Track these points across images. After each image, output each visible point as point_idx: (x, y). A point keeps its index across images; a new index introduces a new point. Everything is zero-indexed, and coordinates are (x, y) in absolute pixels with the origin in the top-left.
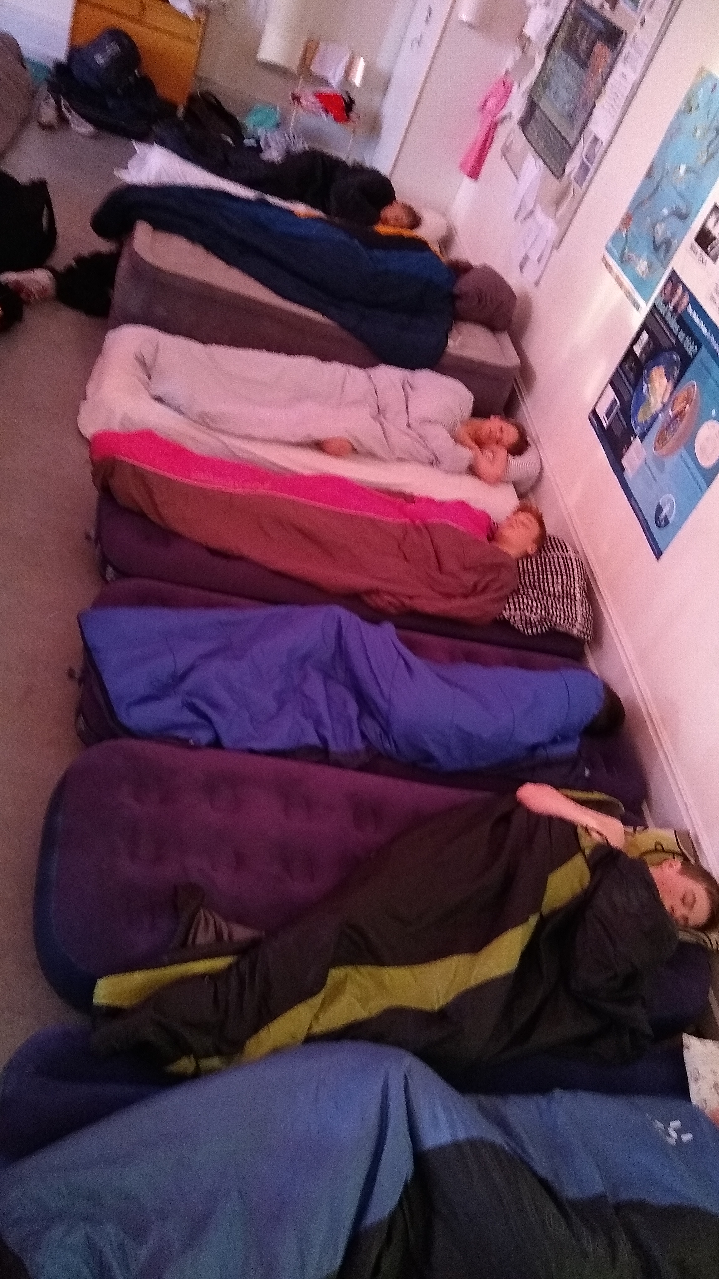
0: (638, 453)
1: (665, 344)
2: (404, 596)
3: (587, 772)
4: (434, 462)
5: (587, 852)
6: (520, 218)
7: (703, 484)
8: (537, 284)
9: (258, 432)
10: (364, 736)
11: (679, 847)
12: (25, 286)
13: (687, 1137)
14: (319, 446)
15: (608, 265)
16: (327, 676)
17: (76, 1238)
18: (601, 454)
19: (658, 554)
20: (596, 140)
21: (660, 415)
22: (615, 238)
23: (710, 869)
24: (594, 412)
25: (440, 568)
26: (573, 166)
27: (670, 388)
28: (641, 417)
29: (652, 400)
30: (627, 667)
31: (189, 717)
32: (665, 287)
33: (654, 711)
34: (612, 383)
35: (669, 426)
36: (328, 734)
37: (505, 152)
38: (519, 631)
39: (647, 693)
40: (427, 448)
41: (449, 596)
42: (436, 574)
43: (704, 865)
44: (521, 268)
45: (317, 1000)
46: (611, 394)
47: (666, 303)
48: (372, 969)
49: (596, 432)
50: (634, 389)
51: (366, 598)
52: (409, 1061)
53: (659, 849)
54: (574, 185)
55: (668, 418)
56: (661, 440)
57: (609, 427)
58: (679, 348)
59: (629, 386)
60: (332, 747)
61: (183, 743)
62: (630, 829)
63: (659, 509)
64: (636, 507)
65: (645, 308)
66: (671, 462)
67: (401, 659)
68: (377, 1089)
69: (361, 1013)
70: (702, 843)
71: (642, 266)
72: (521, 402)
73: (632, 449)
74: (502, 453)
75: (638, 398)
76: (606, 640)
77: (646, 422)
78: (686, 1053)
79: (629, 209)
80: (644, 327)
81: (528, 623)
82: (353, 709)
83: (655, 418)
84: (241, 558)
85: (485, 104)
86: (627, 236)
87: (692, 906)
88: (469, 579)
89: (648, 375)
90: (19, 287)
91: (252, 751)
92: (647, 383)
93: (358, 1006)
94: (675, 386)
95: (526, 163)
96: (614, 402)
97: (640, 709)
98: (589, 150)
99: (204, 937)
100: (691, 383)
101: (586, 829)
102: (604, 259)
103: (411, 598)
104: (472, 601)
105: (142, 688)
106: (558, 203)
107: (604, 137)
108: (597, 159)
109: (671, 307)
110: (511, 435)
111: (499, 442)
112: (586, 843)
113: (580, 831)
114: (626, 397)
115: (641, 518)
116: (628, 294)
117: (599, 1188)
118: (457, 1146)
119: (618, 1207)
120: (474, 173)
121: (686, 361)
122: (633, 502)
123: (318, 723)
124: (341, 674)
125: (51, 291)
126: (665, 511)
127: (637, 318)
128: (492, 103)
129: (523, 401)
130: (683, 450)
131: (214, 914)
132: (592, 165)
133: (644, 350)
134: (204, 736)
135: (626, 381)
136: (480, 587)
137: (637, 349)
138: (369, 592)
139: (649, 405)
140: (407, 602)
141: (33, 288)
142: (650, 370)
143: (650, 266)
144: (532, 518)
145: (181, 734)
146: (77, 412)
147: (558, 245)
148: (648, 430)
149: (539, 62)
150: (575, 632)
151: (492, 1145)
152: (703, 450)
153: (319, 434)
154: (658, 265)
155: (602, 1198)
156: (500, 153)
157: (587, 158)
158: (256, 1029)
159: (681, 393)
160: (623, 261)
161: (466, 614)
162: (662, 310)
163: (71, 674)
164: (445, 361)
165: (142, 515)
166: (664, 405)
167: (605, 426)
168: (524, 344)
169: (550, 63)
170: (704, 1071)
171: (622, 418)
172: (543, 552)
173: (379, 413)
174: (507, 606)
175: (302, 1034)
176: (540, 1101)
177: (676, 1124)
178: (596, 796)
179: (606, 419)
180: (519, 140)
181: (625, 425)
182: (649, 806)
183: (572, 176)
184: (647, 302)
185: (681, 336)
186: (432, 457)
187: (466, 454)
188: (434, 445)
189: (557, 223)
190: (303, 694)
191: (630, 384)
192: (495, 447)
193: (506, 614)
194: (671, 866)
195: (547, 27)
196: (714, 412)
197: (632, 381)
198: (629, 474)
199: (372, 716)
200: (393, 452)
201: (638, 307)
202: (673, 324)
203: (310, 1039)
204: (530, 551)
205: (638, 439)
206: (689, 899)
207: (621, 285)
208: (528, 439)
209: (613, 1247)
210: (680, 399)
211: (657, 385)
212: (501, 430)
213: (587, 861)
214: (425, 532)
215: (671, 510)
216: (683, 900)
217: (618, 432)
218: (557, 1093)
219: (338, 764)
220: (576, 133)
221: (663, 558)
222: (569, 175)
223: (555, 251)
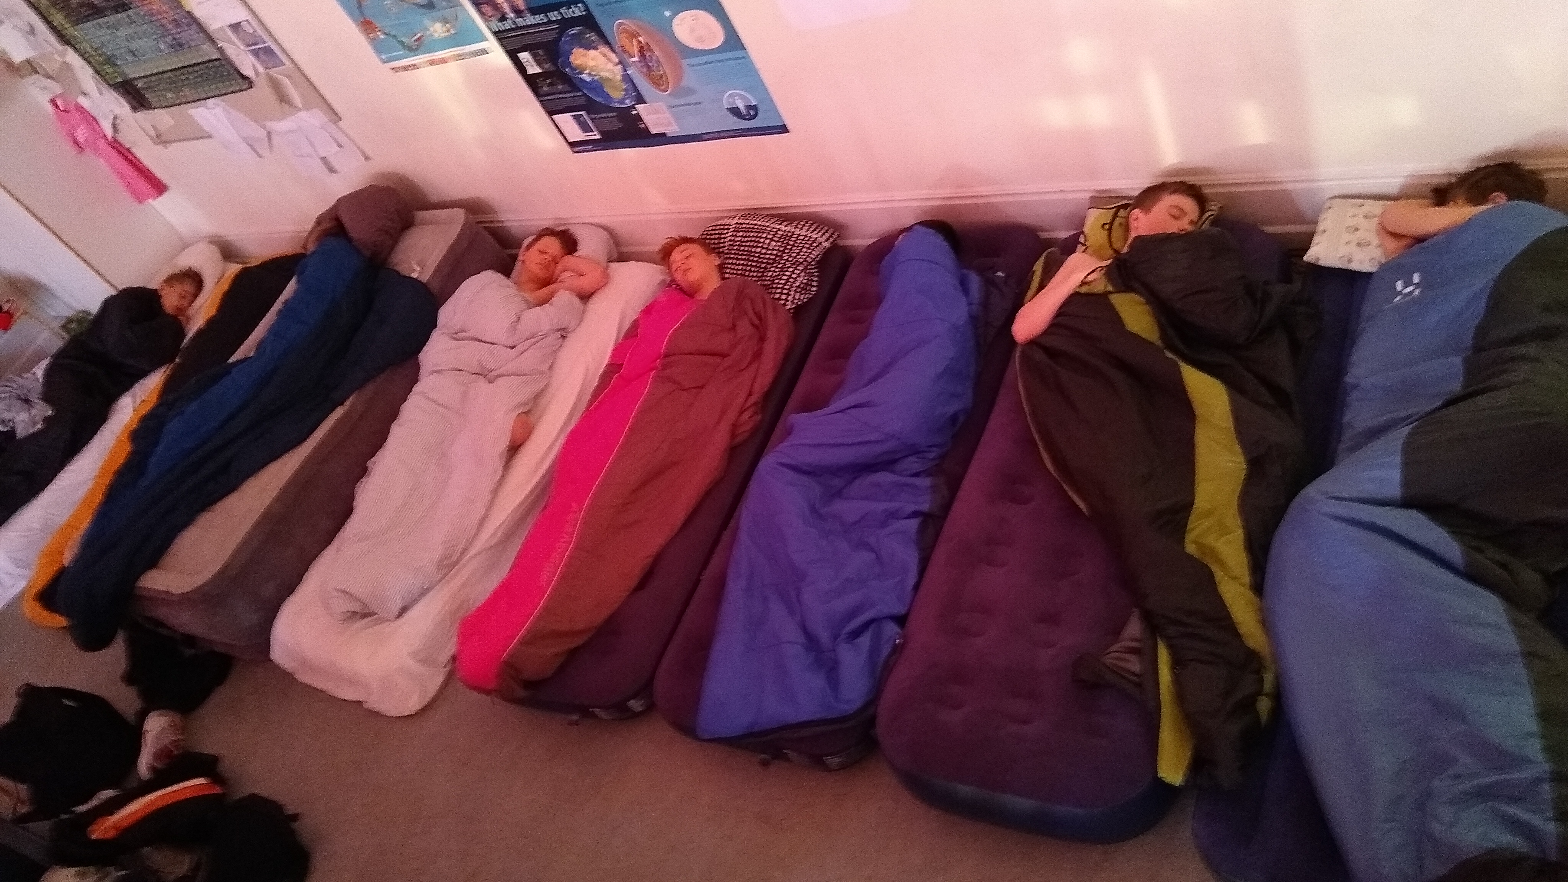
0: (656, 112)
1: (551, 36)
2: (746, 400)
3: (1000, 274)
4: (564, 334)
5: (1110, 288)
6: (264, 152)
7: (739, 54)
8: (367, 158)
9: (479, 509)
10: (916, 475)
11: (1110, 209)
12: (166, 747)
13: (1416, 278)
14: (514, 449)
15: (406, 68)
16: (838, 494)
17: (1445, 813)
18: (628, 155)
19: (784, 129)
20: (236, 27)
21: (629, 72)
22: (379, 48)
23: (1140, 188)
24: (572, 145)
25: (723, 356)
26: (247, 64)
27: (605, 50)
28: (617, 94)
29: (604, 74)
30: (882, 205)
31: (865, 640)
32: (482, 14)
33: (947, 192)
34: (551, 113)
35: (649, 67)
36: (910, 508)
37: (161, 139)
38: (810, 299)
39: (924, 193)
40: (545, 336)
41: (758, 355)
42: (728, 361)
43: (1136, 193)
44: (332, 170)
45: (1219, 574)
46: (566, 120)
47: (503, 19)
48: (1192, 518)
49: (596, 150)
50: (580, 90)
51: (738, 440)
52: (1312, 490)
53: (1109, 227)
54: (274, 72)
55: (639, 65)
56: (658, 82)
57: (601, 133)
58: (566, 24)
59: (572, 95)
60: (925, 507)
61: (897, 650)
62: (1080, 248)
63: (735, 111)
64: (716, 135)
65: (492, 44)
66: (689, 79)
67: (849, 411)
68: (1337, 525)
69: (1238, 535)
70: (1104, 188)
71: (438, 30)
72: (501, 225)
73: (644, 117)
74: (569, 260)
75: (588, 89)
76: (840, 218)
77: (625, 90)
78: (1322, 263)
79: (355, 20)
80: (513, 55)
81: (805, 288)
82: (885, 477)
83: (627, 78)
84: (658, 558)
85: (76, 143)
86: (385, 34)
87: (1182, 211)
88: (745, 328)
89: (573, 69)
90: (162, 754)
91: (917, 587)
92: (581, 73)
93: (1230, 537)
94: (607, 42)
95: (199, 120)
96: (577, 118)
97: (938, 206)
98: (242, 40)
99: (1134, 665)
100: (614, 27)
101: (1083, 283)
102: (395, 70)
103: (750, 394)
104: (771, 334)
105: (817, 681)
106: (283, 98)
107: (240, 15)
108: (261, 32)
109: (512, 15)
110: (552, 245)
111: (555, 261)
112: (1101, 285)
113: (1084, 290)
114: (582, 102)
115: (732, 134)
116: (460, 57)
117: (1457, 361)
118: (1407, 465)
119: (1478, 348)
120: (159, 188)
121: (589, 22)
122: (709, 136)
123: (893, 515)
124: (837, 482)
125: (177, 718)
126: (741, 105)
127: (498, 57)
128: (81, 134)
129: (503, 222)
130: (685, 62)
131: (1107, 652)
132: (265, 42)
133: (539, 64)
134: (891, 629)
135: (561, 96)
136: (757, 322)
137: (533, 69)
138: (733, 436)
139: (607, 80)
140: (753, 399)
141: (171, 737)
142: (569, 64)
143: (445, 21)
144: (682, 247)
145: (886, 650)
146: (376, 714)
147: (335, 116)
148: (636, 89)
149: (72, 57)
150: (827, 244)
151: (1410, 435)
152: (700, 40)
153: (503, 444)
154: (449, 13)
155: (1467, 361)
156: (160, 147)
157: (249, 46)
158: (1237, 635)
159: (619, 39)
160: (414, 48)
161: (784, 343)
162: (508, 25)
163: (765, 764)
164: (435, 287)
165: (573, 653)
166: (620, 63)
167: (598, 137)
168: (434, 198)
169: (85, 46)
170: (1343, 251)
171: (599, 116)
172: (721, 250)
173: (486, 375)
174: (783, 302)
175: (1249, 594)
176: (1354, 395)
177: (1399, 285)
178: (1038, 267)
179: (592, 133)
180: (162, 118)
181: (615, 114)
182: (1043, 230)
183: (261, 70)
184: (485, 39)
185: (554, 16)
186: (558, 334)
187: (564, 298)
188: (546, 327)
189: (307, 107)
190: (855, 523)
191: (569, 92)
192: (559, 267)
193: (789, 305)
194: (1136, 219)
195: (32, 31)
196: (667, 13)
197: (567, 88)
198: (673, 130)
199: (894, 461)
200: (543, 373)
201: (484, 52)
202: (531, 20)
203: (1258, 587)
204: (718, 262)
205: (640, 107)
206: (1176, 212)
207: (443, 61)
208: (561, 228)
209: (1524, 358)
210: (626, 43)
211: (591, 63)
212: (542, 252)
213: (1119, 291)
214: (672, 358)
215: (742, 97)
216: (1176, 218)
217: (616, 125)
218: (1349, 379)
219: (947, 507)
220: (207, 47)
221: (789, 127)
222: (257, 74)
223: (340, 124)
